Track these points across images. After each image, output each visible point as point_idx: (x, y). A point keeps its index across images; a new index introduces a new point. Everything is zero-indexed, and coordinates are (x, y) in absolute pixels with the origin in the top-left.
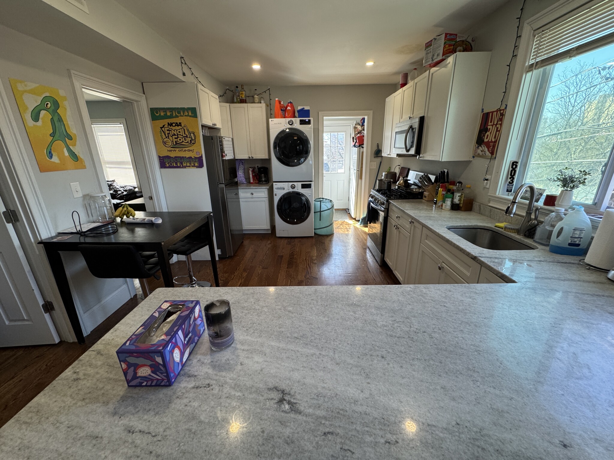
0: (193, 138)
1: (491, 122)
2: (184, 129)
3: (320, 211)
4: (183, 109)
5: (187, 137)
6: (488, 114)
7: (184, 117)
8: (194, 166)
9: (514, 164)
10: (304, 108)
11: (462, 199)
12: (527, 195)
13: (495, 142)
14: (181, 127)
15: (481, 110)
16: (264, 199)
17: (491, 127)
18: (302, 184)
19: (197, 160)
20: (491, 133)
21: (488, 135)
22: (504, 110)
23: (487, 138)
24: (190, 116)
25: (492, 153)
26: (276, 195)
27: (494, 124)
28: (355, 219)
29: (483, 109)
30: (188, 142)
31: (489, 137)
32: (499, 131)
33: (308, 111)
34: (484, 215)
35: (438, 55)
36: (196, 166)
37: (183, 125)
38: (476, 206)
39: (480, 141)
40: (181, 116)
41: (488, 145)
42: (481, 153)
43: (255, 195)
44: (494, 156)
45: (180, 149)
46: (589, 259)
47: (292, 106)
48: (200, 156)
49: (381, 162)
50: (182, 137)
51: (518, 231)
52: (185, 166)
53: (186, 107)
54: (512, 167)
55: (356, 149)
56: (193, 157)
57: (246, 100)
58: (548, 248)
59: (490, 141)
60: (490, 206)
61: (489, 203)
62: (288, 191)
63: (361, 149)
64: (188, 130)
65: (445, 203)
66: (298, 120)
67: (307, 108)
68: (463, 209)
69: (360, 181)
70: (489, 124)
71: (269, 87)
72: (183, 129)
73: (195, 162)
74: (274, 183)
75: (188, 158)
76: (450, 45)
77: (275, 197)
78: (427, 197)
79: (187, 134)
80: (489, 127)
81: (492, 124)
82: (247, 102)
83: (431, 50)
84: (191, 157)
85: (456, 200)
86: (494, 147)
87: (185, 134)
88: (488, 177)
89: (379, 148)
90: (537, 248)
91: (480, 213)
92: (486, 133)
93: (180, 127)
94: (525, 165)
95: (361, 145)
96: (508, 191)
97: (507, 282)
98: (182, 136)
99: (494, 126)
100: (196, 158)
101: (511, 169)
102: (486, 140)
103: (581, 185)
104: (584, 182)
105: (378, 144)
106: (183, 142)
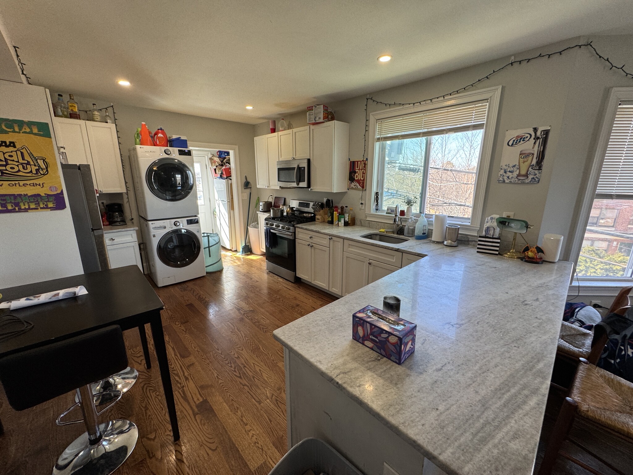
0: (43, 166)
1: (357, 167)
2: (22, 153)
3: (209, 247)
4: (21, 123)
5: (28, 163)
6: (354, 162)
7: (21, 134)
8: (46, 207)
9: (377, 193)
10: (180, 138)
11: (350, 218)
12: (389, 211)
13: (364, 180)
14: (15, 149)
15: (348, 159)
16: (133, 244)
17: (358, 171)
18: (187, 220)
19: (51, 199)
20: (359, 174)
21: (357, 176)
22: (365, 161)
23: (357, 177)
24: (35, 134)
25: (363, 187)
26: (154, 236)
27: (360, 169)
28: (231, 250)
29: (349, 159)
30: (31, 172)
31: (358, 176)
32: (365, 173)
33: (185, 141)
34: (365, 226)
35: (319, 118)
36: (50, 208)
37: (18, 146)
38: (357, 222)
39: (351, 179)
40: (14, 132)
41: (358, 181)
42: (354, 187)
43: (117, 240)
44: (365, 189)
45: (13, 182)
46: (434, 238)
47: (163, 133)
48: (59, 192)
49: (250, 193)
50: (17, 164)
51: (393, 232)
52: (25, 209)
53: (26, 119)
54: (376, 196)
55: (224, 181)
56: (43, 195)
57: (79, 115)
58: (414, 238)
59: (359, 179)
60: (367, 220)
61: (367, 218)
62: (171, 229)
63: (230, 181)
64: (31, 155)
65: (340, 222)
66: (176, 149)
67: (183, 138)
68: (351, 225)
69: (232, 212)
70: (356, 168)
71: (112, 104)
72: (19, 153)
73: (48, 201)
74: (150, 223)
75: (32, 196)
76: (326, 114)
77: (153, 239)
78: (320, 219)
79: (30, 160)
80: (356, 171)
81: (359, 169)
82: (81, 118)
83: (313, 113)
84: (39, 195)
85: (347, 219)
86: (363, 183)
87: (23, 159)
88: (363, 202)
89: (248, 180)
90: (410, 239)
91: (362, 225)
92: (355, 174)
93: (11, 149)
94: (382, 194)
95: (229, 176)
96: (376, 210)
97: (423, 257)
98: (18, 162)
99: (360, 170)
100: (48, 196)
101: (376, 197)
102: (356, 179)
103: (414, 204)
104: (416, 202)
105: (246, 176)
106: (19, 171)
